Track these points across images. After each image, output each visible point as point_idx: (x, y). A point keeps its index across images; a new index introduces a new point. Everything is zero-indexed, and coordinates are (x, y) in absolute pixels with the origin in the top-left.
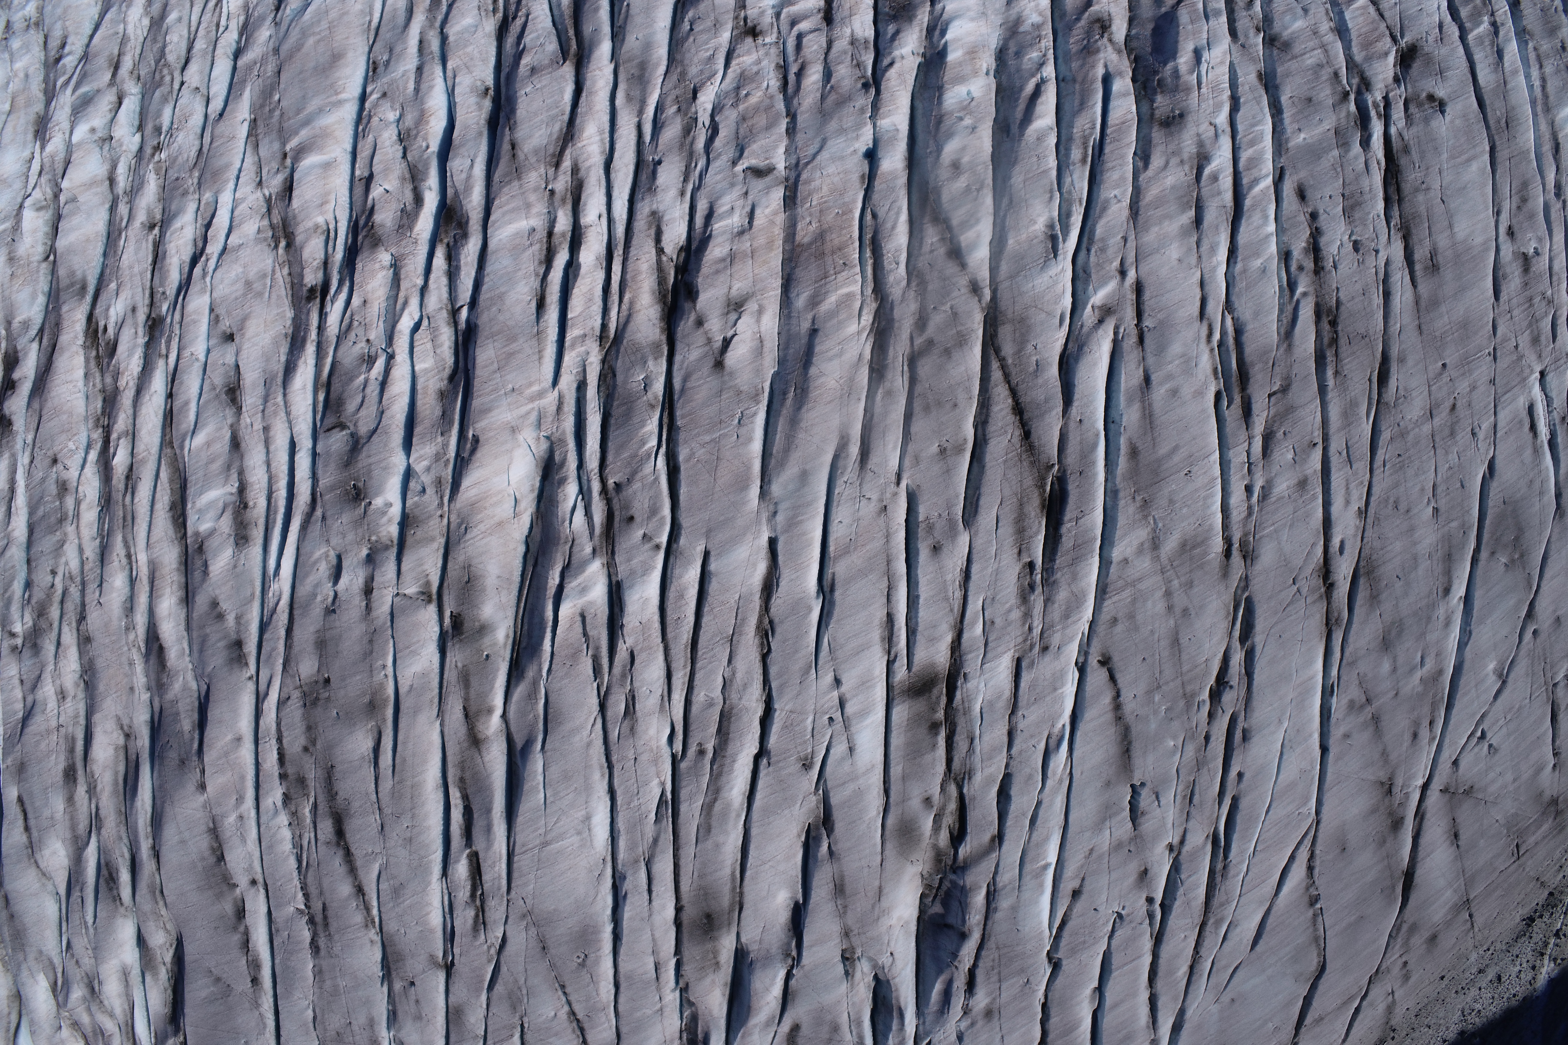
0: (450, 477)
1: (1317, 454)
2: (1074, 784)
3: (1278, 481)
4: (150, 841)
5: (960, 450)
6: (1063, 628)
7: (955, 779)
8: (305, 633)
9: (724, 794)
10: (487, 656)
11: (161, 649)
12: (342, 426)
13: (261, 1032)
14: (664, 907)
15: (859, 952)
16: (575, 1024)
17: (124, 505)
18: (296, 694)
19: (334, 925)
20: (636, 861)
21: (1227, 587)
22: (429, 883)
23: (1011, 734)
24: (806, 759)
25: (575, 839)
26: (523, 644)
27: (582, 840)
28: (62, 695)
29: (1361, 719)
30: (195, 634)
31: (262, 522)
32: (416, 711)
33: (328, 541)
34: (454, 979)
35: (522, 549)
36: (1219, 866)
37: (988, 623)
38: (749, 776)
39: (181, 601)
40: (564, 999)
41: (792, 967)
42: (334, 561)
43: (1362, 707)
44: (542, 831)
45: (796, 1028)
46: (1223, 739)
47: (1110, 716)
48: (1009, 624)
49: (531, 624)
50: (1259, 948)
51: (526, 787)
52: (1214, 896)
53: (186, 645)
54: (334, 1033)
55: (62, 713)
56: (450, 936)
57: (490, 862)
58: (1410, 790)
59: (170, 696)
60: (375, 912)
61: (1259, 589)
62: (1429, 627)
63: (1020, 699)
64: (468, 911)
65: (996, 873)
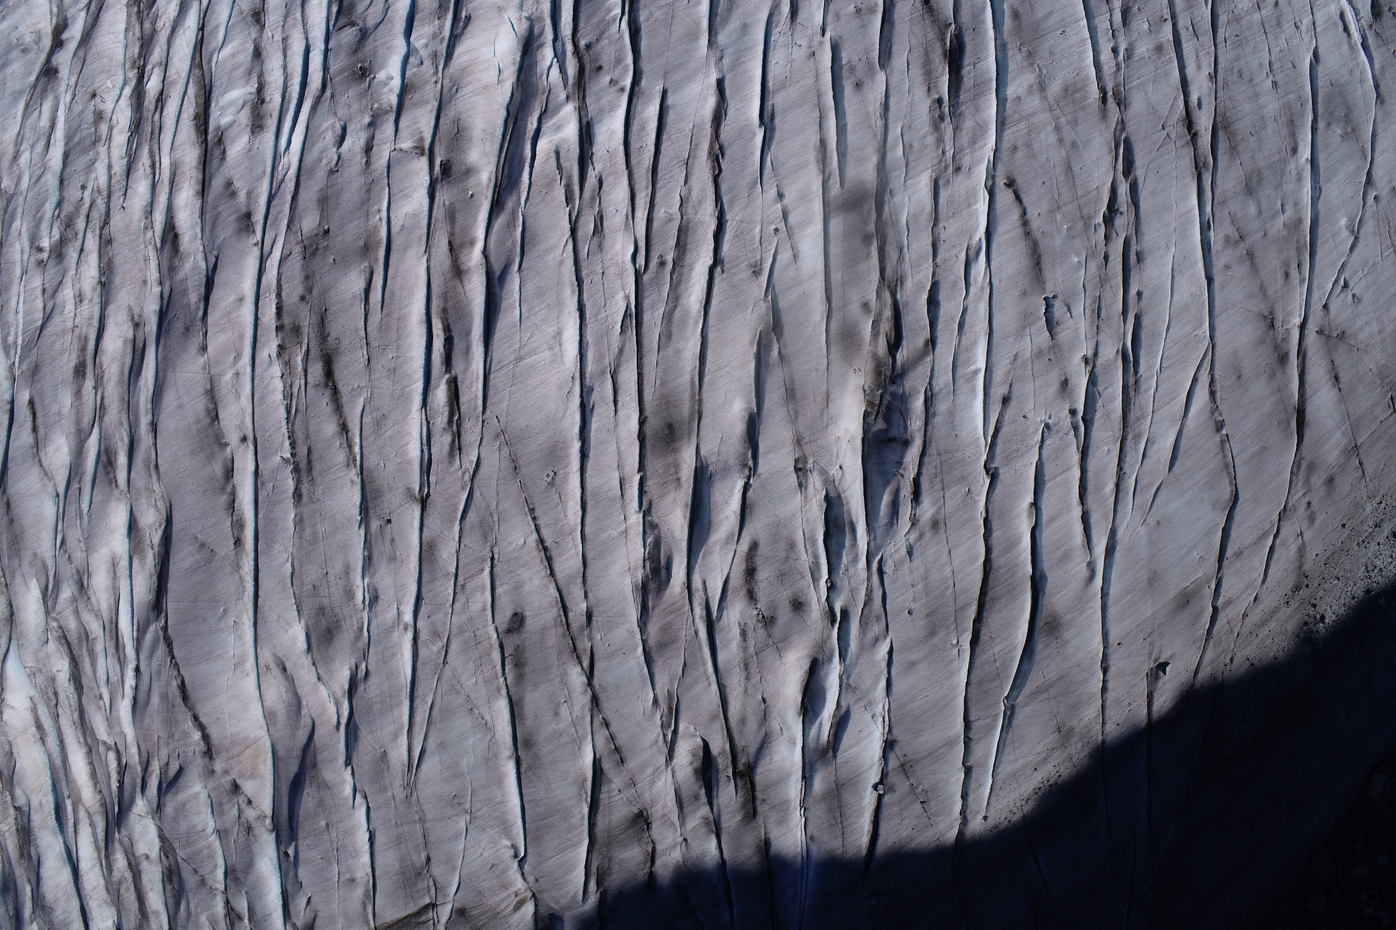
0: (444, 52)
1: (1168, 27)
2: (994, 292)
3: (1138, 44)
4: (150, 416)
5: (872, 10)
6: (972, 152)
7: (889, 287)
8: (309, 194)
9: (683, 301)
10: (472, 196)
11: (176, 236)
12: (353, 24)
13: (240, 598)
14: (628, 418)
15: (810, 465)
16: (543, 554)
17: (153, 122)
18: (297, 249)
19: (317, 467)
20: (603, 373)
21: (1107, 127)
22: (409, 412)
23: (935, 246)
24: (756, 266)
25: (547, 354)
26: (504, 185)
27: (553, 355)
28: (80, 298)
29: (1237, 253)
30: (208, 216)
31: (276, 114)
32: (406, 248)
33: (335, 113)
34: (429, 510)
35: (503, 113)
36: (1131, 380)
37: (907, 147)
38: (705, 285)
39: (198, 193)
40: (533, 527)
41: (749, 478)
42: (339, 131)
43: (1236, 243)
44: (517, 346)
45: (754, 546)
46: (1120, 259)
47: (1019, 231)
48: (926, 147)
49: (510, 168)
50: (1175, 469)
51: (504, 305)
52: (1130, 410)
53: (198, 230)
54: (310, 587)
55: (78, 315)
56: (426, 467)
57: (467, 383)
58: (1290, 326)
59: (180, 275)
60: (357, 449)
61: (1135, 130)
62: (1284, 178)
63: (940, 213)
64: (445, 437)
65: (931, 377)
